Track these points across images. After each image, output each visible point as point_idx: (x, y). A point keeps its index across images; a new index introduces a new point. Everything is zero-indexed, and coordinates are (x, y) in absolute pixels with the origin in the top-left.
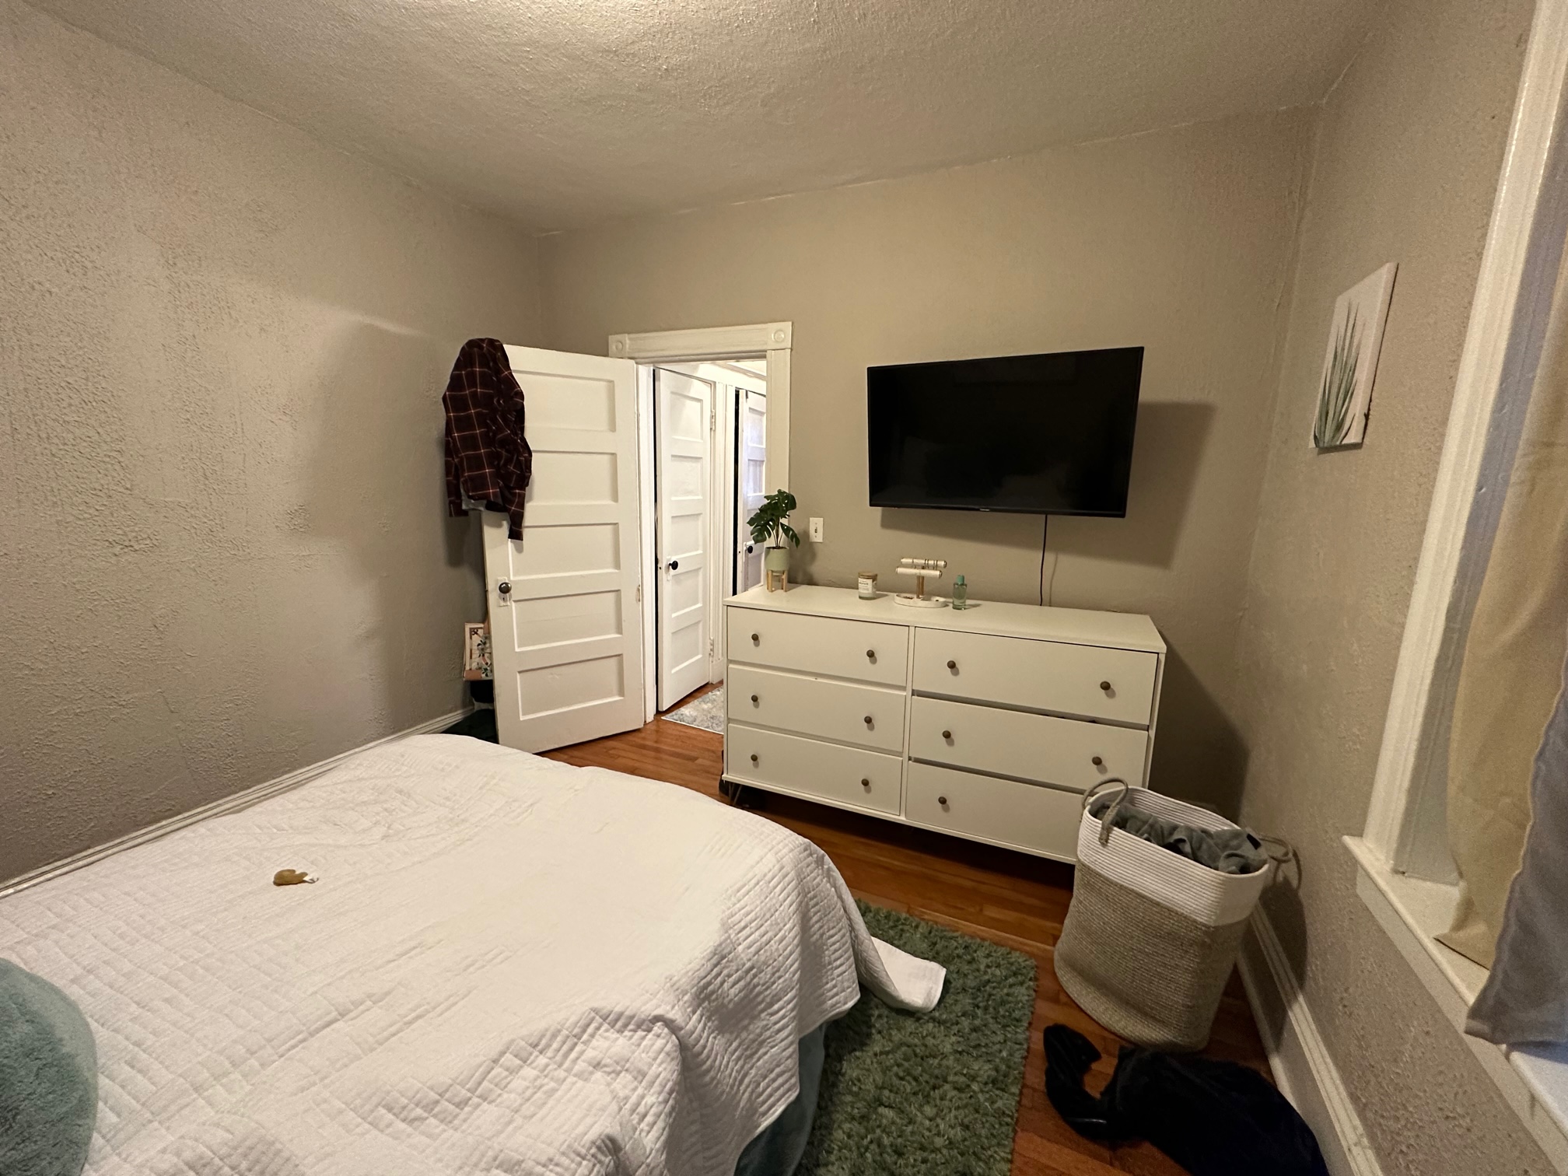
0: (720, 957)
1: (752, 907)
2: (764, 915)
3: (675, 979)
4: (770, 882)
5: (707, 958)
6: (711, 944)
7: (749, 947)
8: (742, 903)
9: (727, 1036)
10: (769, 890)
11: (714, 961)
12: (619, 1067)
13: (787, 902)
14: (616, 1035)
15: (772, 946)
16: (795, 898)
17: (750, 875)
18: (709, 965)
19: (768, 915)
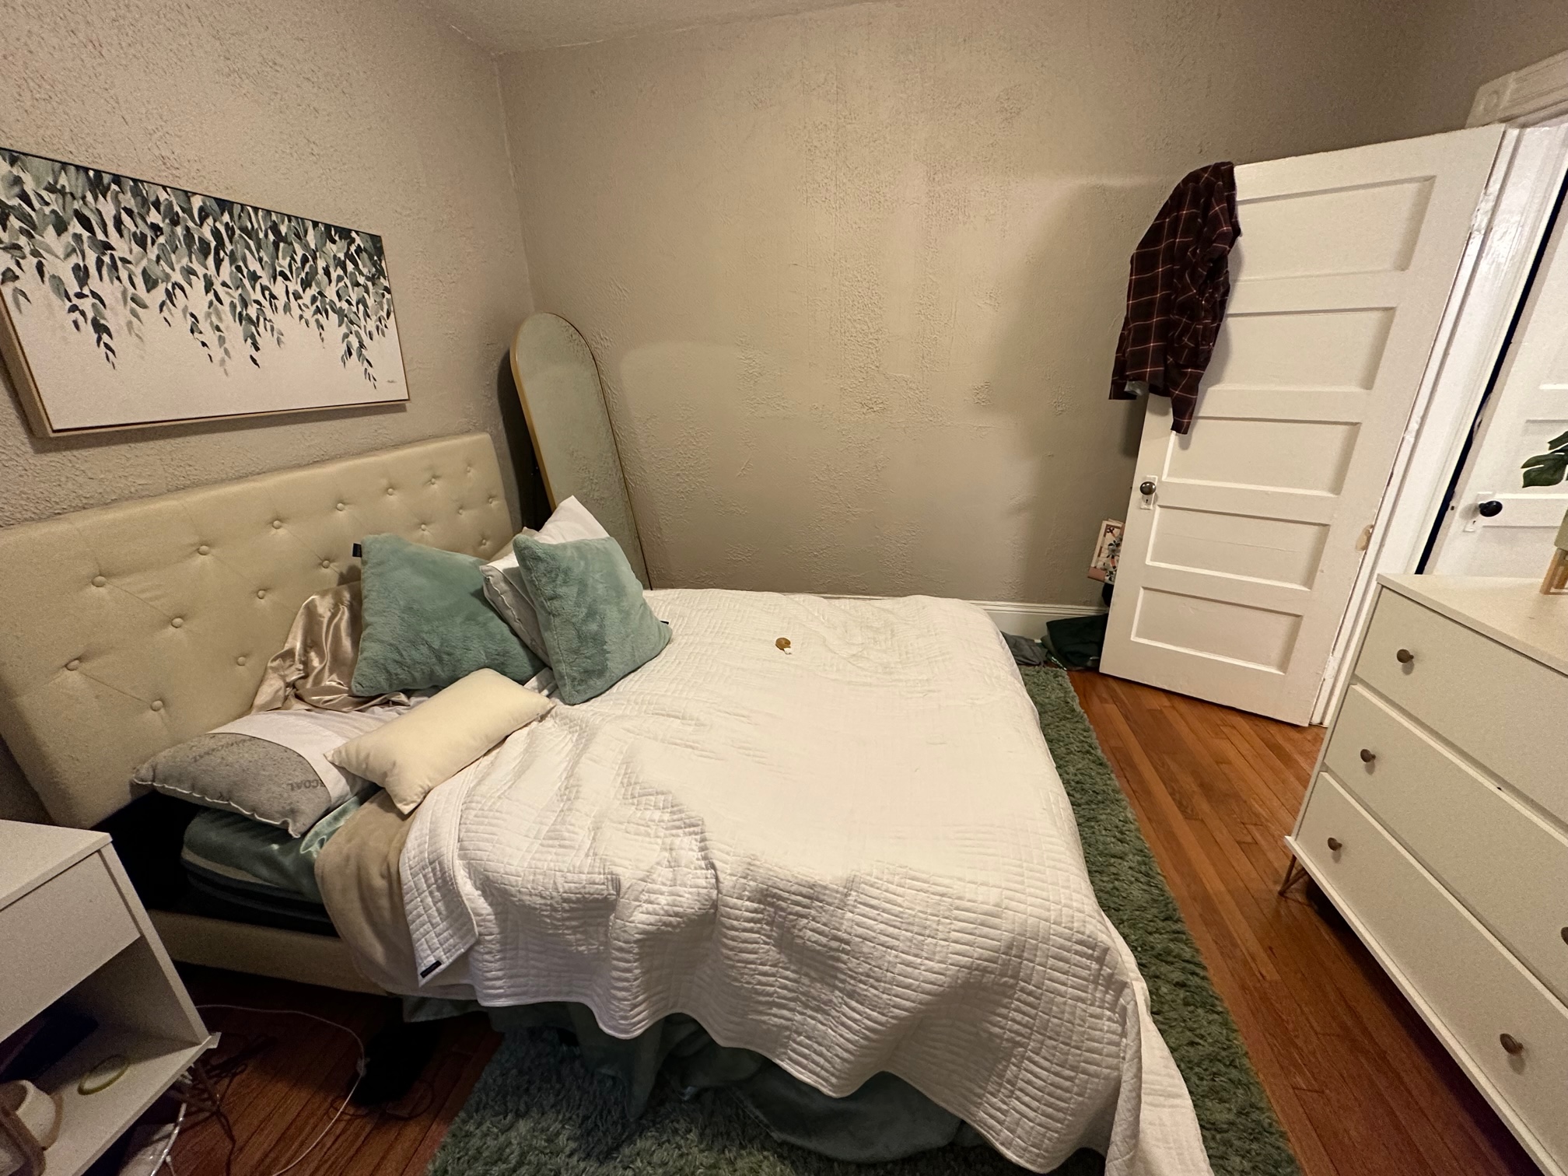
0: (813, 894)
1: (905, 904)
2: (913, 924)
3: (758, 863)
4: (957, 909)
5: (799, 881)
6: (817, 878)
7: (858, 925)
8: (900, 890)
9: (784, 958)
10: (947, 914)
11: (804, 890)
12: (674, 864)
13: (959, 946)
14: (696, 848)
15: (890, 954)
16: (976, 955)
17: (946, 881)
18: (795, 888)
19: (916, 929)
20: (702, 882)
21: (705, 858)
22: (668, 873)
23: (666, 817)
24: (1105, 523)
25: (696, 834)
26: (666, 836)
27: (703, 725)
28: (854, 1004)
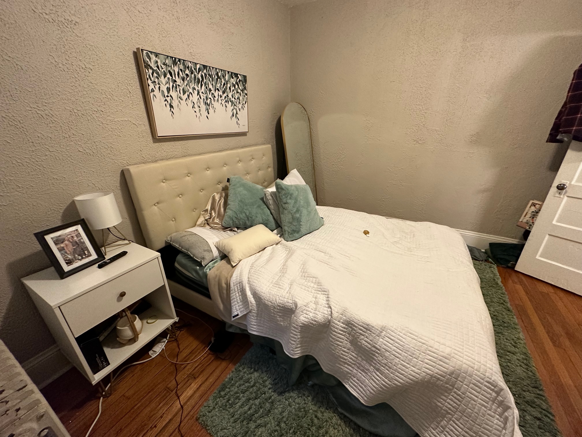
0: (368, 328)
1: (406, 342)
2: (408, 351)
4: (429, 351)
5: (363, 322)
6: (370, 322)
7: (384, 344)
8: (404, 336)
9: (352, 348)
10: (425, 351)
11: (365, 326)
13: (428, 366)
15: (396, 360)
16: (435, 372)
17: (426, 339)
18: (361, 324)
19: (409, 353)
20: (326, 312)
21: (328, 304)
22: (314, 306)
23: (316, 286)
24: (531, 202)
25: (326, 295)
26: (314, 293)
27: (332, 257)
28: (378, 373)
